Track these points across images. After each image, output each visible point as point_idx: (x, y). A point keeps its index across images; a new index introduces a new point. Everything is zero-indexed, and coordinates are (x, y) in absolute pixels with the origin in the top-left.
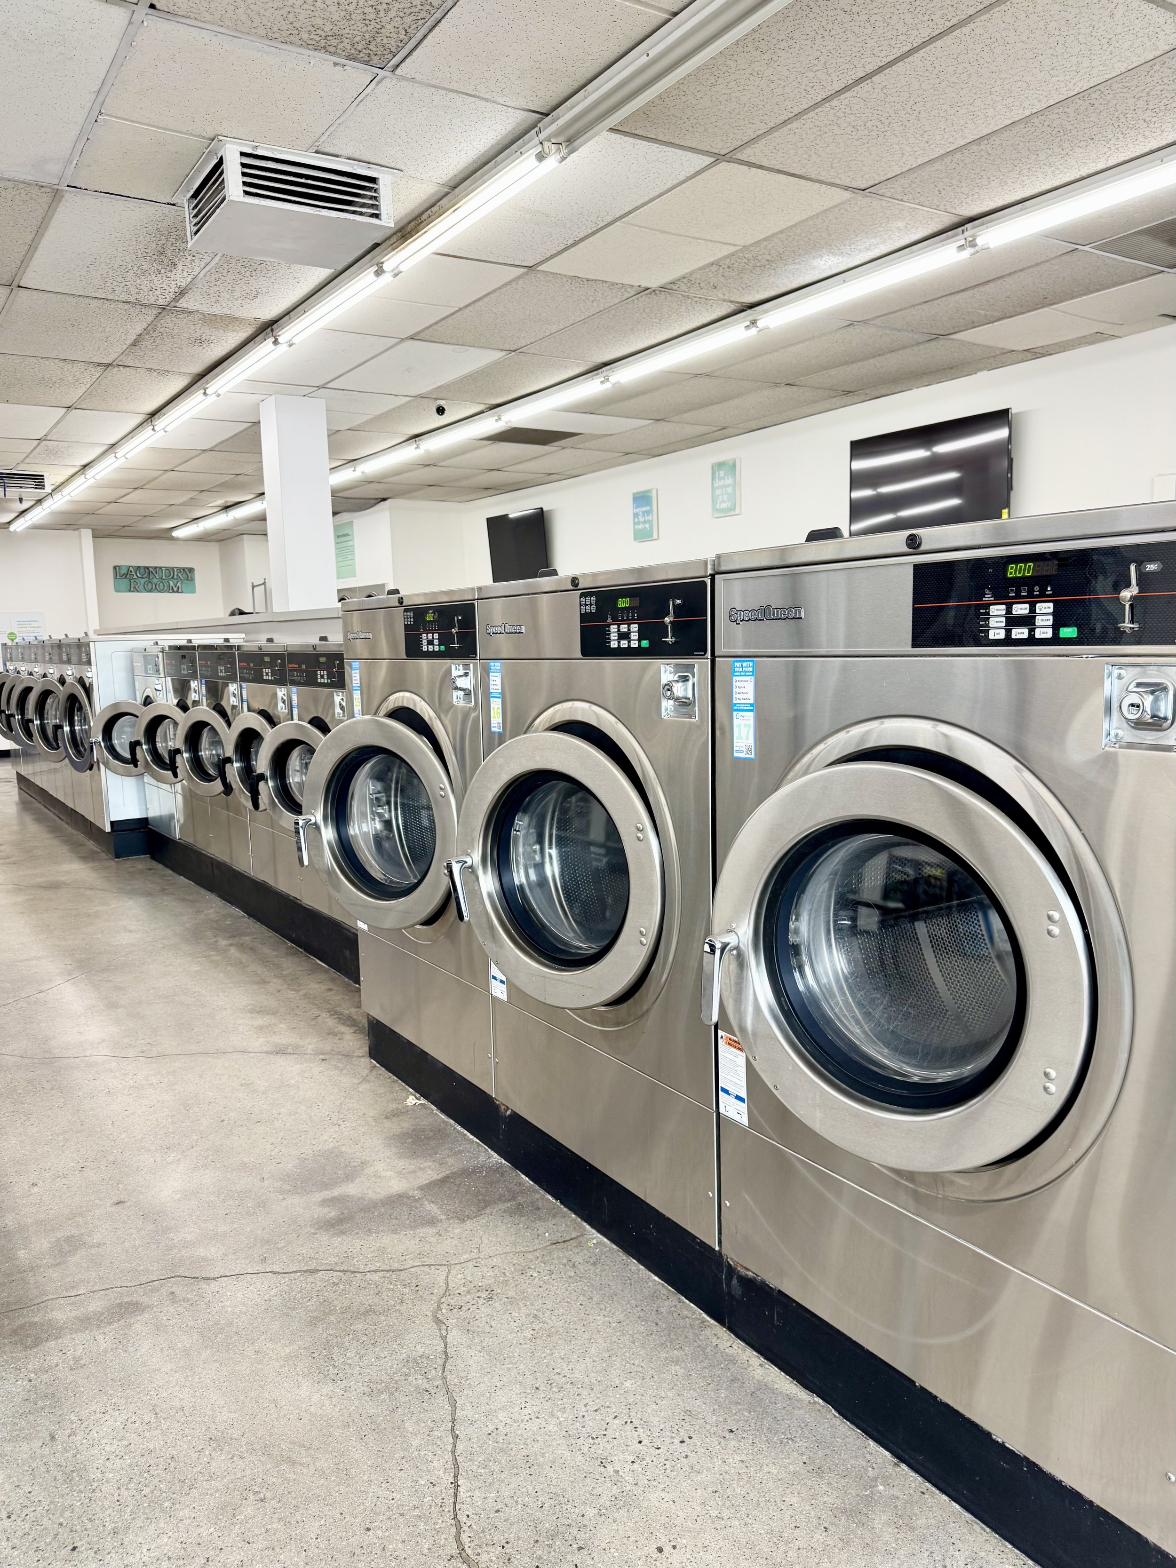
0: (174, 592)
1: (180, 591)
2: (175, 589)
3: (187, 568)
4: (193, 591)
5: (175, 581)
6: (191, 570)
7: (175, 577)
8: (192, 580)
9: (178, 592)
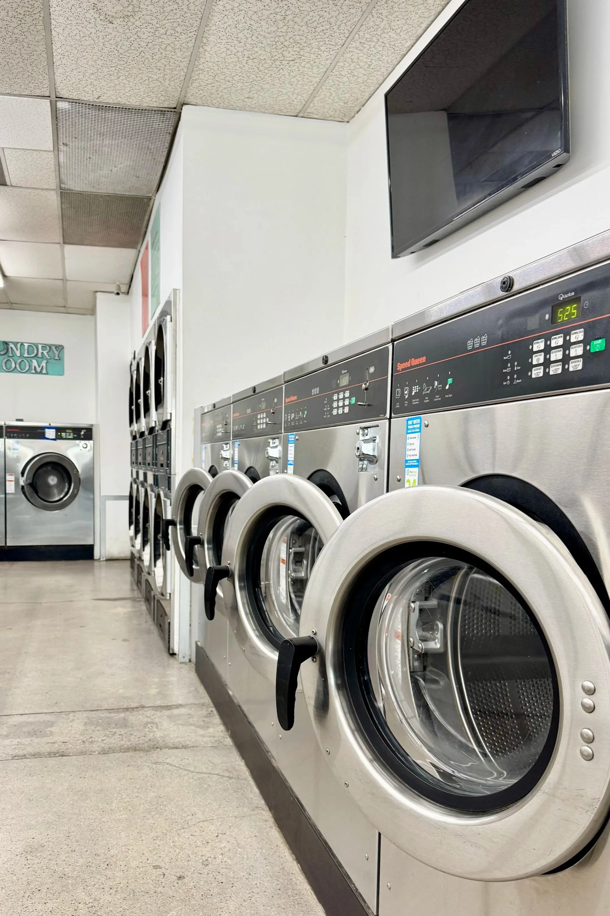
0: (36, 372)
1: (44, 371)
2: (39, 370)
3: (53, 345)
4: (61, 373)
5: (40, 360)
6: (60, 348)
7: (40, 355)
8: (60, 359)
9: (41, 372)
